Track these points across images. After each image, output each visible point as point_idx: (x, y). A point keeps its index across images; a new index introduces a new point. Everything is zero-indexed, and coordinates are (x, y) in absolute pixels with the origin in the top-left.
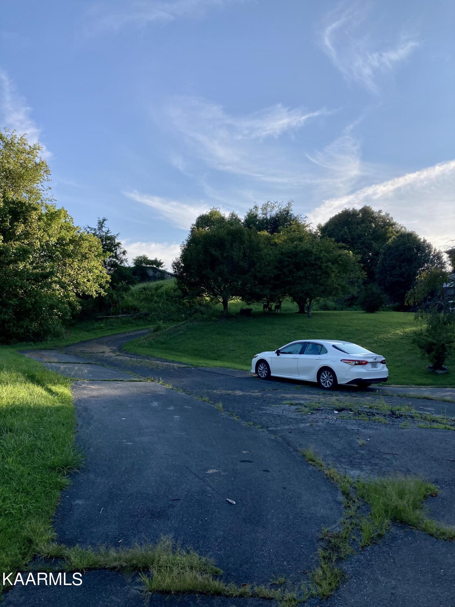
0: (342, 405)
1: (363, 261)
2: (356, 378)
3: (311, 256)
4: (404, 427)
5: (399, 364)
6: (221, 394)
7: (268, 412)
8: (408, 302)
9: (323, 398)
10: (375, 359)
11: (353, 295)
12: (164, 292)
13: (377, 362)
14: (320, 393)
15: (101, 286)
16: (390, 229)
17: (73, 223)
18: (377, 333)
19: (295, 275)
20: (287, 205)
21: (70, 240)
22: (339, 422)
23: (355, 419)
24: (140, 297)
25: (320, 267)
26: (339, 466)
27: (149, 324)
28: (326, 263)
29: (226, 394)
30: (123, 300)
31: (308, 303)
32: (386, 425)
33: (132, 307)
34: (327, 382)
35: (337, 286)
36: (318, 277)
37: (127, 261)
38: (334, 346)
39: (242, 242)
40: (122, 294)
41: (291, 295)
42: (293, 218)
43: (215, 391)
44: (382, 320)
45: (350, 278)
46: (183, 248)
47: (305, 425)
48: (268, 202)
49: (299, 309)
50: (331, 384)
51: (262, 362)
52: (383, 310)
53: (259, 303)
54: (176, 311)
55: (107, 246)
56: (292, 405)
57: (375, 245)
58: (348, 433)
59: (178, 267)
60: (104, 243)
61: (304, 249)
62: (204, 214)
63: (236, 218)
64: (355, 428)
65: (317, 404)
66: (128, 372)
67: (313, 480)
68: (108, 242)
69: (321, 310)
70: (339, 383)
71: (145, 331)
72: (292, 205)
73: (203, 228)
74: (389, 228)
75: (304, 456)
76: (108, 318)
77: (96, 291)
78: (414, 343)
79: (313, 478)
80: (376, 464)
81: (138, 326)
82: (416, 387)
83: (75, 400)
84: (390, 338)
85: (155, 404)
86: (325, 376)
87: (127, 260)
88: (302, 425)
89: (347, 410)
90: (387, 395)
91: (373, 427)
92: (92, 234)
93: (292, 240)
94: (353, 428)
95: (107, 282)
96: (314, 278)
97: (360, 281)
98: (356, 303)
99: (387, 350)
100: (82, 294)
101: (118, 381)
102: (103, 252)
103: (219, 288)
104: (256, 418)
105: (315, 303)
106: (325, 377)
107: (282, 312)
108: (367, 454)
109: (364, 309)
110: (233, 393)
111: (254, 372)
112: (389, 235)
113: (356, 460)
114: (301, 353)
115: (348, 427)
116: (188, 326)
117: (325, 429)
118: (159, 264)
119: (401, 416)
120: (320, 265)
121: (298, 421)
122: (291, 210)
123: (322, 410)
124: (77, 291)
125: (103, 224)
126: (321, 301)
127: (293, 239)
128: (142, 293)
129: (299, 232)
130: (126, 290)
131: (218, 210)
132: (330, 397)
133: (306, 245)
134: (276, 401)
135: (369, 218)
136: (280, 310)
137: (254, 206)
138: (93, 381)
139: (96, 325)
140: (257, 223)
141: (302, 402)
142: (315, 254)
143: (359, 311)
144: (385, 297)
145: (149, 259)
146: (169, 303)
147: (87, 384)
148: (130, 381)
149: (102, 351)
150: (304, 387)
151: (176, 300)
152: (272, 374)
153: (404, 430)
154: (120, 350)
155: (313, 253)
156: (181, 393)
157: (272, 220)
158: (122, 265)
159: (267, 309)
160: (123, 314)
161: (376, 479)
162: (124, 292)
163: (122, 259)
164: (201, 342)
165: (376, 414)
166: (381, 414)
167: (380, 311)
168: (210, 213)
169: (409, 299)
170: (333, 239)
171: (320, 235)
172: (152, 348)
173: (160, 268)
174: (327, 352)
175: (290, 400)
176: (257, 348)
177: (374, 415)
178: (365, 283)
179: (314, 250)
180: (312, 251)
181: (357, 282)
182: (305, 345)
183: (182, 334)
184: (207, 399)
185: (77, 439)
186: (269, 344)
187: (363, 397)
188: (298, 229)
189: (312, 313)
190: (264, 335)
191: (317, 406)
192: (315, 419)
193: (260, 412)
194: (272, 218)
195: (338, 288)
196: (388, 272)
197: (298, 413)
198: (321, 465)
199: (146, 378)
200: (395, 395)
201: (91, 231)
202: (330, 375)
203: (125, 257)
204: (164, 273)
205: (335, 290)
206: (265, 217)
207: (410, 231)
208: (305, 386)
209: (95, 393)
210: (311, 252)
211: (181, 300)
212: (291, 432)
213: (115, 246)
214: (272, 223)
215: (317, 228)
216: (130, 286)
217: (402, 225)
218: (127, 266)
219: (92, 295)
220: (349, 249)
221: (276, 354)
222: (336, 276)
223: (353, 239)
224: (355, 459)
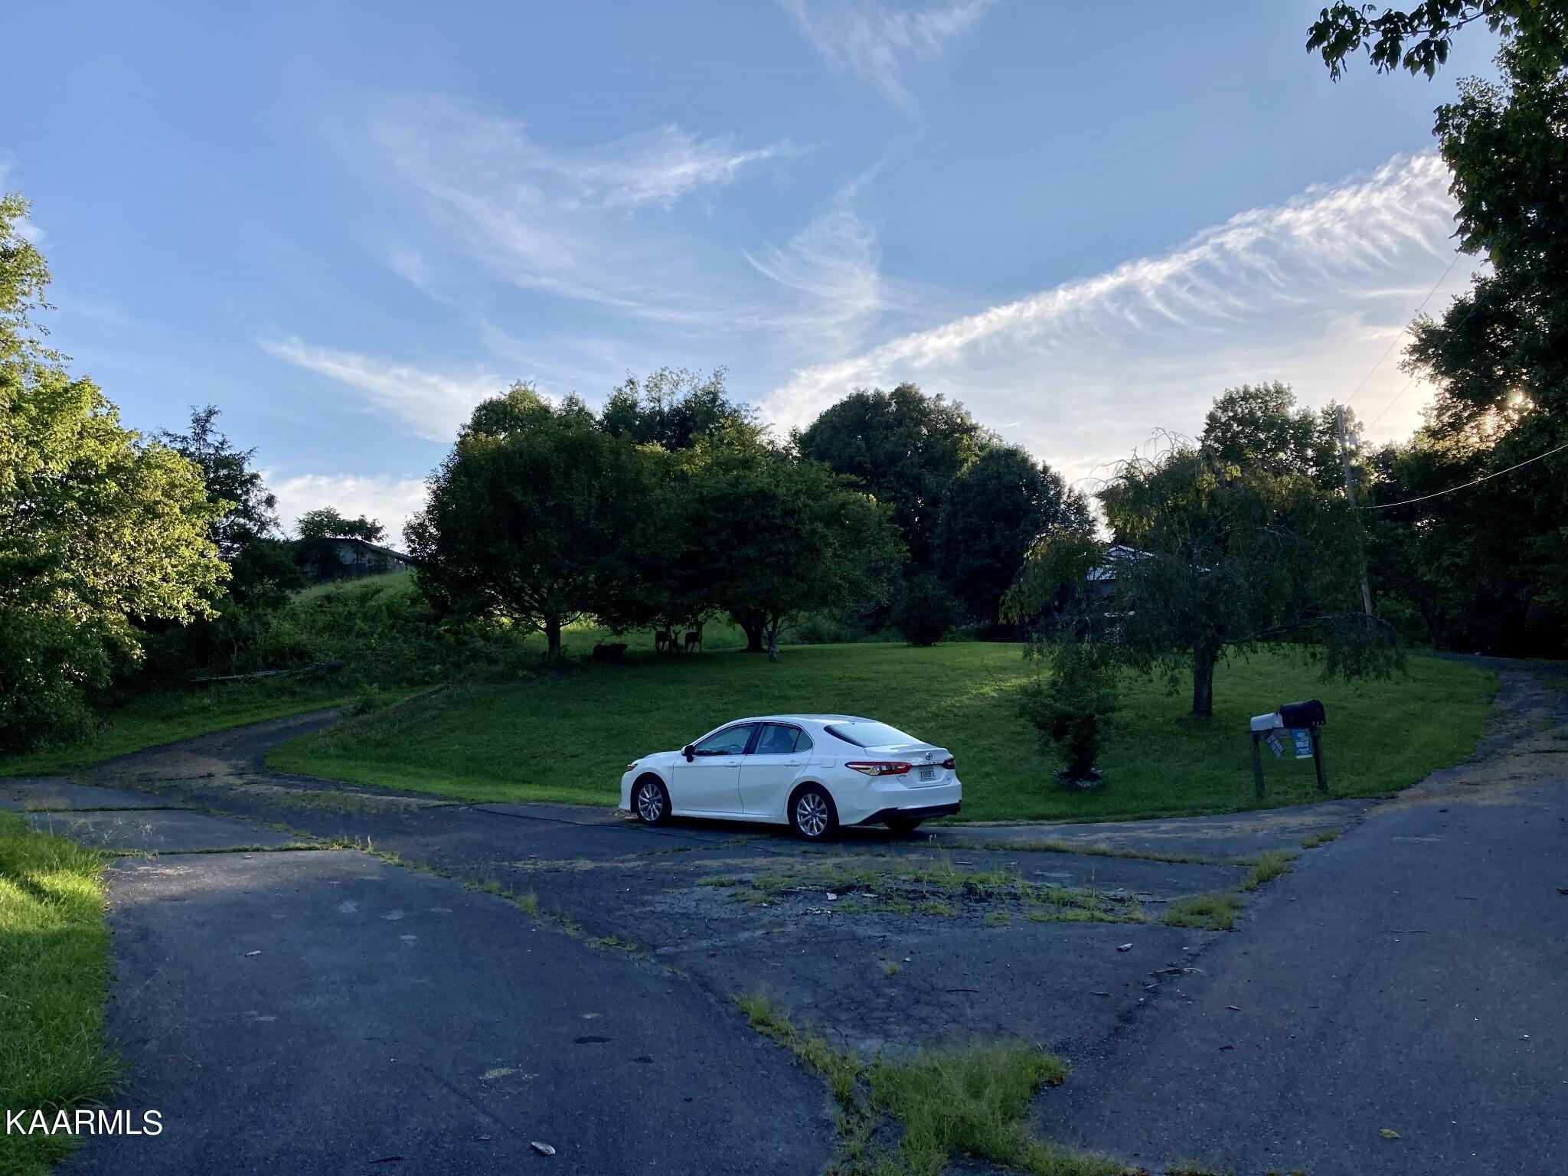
0: (846, 878)
1: (901, 518)
2: (882, 808)
3: (773, 506)
4: (995, 923)
5: (988, 769)
6: (535, 869)
7: (659, 908)
8: (1006, 615)
9: (802, 864)
10: (929, 758)
11: (878, 603)
12: (384, 608)
13: (935, 765)
14: (796, 852)
15: (202, 592)
16: (965, 441)
17: (118, 421)
18: (936, 695)
19: (734, 554)
20: (713, 380)
21: (109, 465)
22: (836, 921)
23: (878, 910)
24: (314, 621)
25: (796, 534)
26: (830, 1031)
27: (342, 696)
28: (812, 523)
29: (549, 871)
30: (267, 630)
31: (770, 627)
32: (952, 920)
33: (292, 649)
34: (813, 823)
35: (839, 581)
36: (793, 560)
37: (277, 525)
38: (828, 729)
39: (596, 470)
40: (266, 615)
41: (725, 605)
42: (728, 410)
43: (520, 864)
44: (947, 663)
45: (871, 561)
46: (434, 487)
47: (751, 934)
48: (663, 370)
49: (747, 641)
50: (822, 826)
51: (649, 779)
52: (952, 639)
53: (645, 627)
54: (419, 657)
55: (221, 484)
56: (722, 885)
57: (929, 479)
58: (858, 947)
59: (420, 536)
60: (212, 475)
61: (757, 489)
62: (495, 398)
63: (581, 410)
64: (877, 934)
65: (786, 879)
66: (280, 826)
67: (765, 1072)
68: (223, 472)
69: (804, 643)
70: (842, 823)
71: (332, 714)
72: (724, 379)
73: (489, 433)
74: (962, 439)
75: (744, 1013)
76: (223, 682)
77: (187, 606)
78: (1021, 715)
79: (764, 1068)
80: (923, 1020)
81: (309, 700)
82: (1028, 825)
83: (114, 912)
84: (966, 707)
85: (349, 907)
86: (808, 806)
87: (279, 521)
88: (744, 935)
89: (859, 889)
90: (959, 847)
91: (922, 928)
92: (175, 452)
93: (726, 466)
94: (870, 932)
95: (221, 582)
96: (782, 562)
97: (895, 567)
98: (888, 623)
99: (961, 736)
100: (146, 617)
101: (246, 850)
102: (209, 499)
103: (536, 590)
104: (624, 927)
105: (786, 624)
106: (809, 809)
107: (703, 650)
108: (903, 995)
109: (907, 638)
110: (568, 867)
111: (628, 807)
112: (962, 455)
113: (874, 1015)
114: (749, 750)
115: (861, 931)
116: (449, 697)
117: (802, 942)
118: (372, 531)
119: (990, 895)
120: (796, 530)
121: (735, 926)
122: (724, 392)
123: (797, 894)
124: (132, 608)
125: (208, 425)
126: (800, 620)
127: (726, 464)
128: (322, 611)
129: (743, 445)
130: (277, 602)
131: (530, 388)
132: (820, 858)
133: (759, 478)
134: (680, 880)
135: (915, 415)
136: (700, 643)
137: (627, 378)
138: (170, 855)
139: (190, 701)
140: (637, 423)
141: (748, 876)
142: (784, 502)
143: (895, 643)
144: (956, 606)
145: (342, 517)
146: (397, 635)
147: (153, 866)
148: (281, 850)
149: (203, 773)
150: (755, 839)
151: (418, 627)
152: (675, 812)
153: (996, 930)
154: (261, 767)
155: (777, 500)
156: (426, 874)
157: (673, 416)
158: (264, 535)
159: (667, 643)
160: (269, 667)
161: (921, 1057)
162: (269, 610)
163: (263, 519)
164: (485, 737)
165: (928, 895)
166: (942, 893)
167: (945, 640)
168: (512, 396)
169: (1010, 608)
170: (827, 465)
171: (798, 455)
172: (350, 759)
173: (375, 543)
174: (812, 746)
175: (718, 873)
176: (638, 746)
177: (924, 897)
178: (908, 573)
179: (781, 491)
180: (774, 495)
181: (889, 570)
182: (757, 729)
183: (434, 718)
184: (495, 885)
185: (110, 1018)
186: (671, 734)
187: (900, 855)
188: (738, 438)
189: (781, 652)
190: (658, 709)
191: (784, 884)
192: (777, 917)
193: (637, 911)
194: (676, 412)
195: (840, 585)
196: (962, 545)
197: (736, 904)
198: (787, 1034)
199: (328, 840)
200: (977, 846)
201: (173, 445)
202: (820, 804)
203: (273, 513)
204: (385, 554)
205: (834, 591)
206: (658, 408)
207: (1011, 444)
208: (757, 836)
209: (175, 888)
210: (774, 497)
211: (432, 626)
212: (714, 956)
213: (243, 483)
214: (674, 425)
215: (788, 439)
216: (288, 592)
217: (991, 431)
218: (282, 538)
219: (176, 618)
220: (866, 489)
221: (686, 758)
222: (835, 555)
223: (876, 465)
224: (872, 1010)
